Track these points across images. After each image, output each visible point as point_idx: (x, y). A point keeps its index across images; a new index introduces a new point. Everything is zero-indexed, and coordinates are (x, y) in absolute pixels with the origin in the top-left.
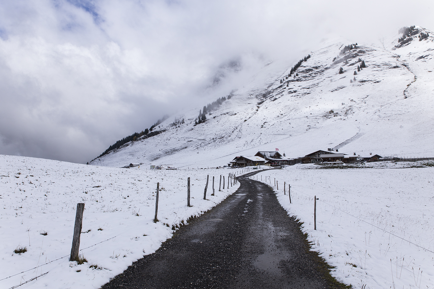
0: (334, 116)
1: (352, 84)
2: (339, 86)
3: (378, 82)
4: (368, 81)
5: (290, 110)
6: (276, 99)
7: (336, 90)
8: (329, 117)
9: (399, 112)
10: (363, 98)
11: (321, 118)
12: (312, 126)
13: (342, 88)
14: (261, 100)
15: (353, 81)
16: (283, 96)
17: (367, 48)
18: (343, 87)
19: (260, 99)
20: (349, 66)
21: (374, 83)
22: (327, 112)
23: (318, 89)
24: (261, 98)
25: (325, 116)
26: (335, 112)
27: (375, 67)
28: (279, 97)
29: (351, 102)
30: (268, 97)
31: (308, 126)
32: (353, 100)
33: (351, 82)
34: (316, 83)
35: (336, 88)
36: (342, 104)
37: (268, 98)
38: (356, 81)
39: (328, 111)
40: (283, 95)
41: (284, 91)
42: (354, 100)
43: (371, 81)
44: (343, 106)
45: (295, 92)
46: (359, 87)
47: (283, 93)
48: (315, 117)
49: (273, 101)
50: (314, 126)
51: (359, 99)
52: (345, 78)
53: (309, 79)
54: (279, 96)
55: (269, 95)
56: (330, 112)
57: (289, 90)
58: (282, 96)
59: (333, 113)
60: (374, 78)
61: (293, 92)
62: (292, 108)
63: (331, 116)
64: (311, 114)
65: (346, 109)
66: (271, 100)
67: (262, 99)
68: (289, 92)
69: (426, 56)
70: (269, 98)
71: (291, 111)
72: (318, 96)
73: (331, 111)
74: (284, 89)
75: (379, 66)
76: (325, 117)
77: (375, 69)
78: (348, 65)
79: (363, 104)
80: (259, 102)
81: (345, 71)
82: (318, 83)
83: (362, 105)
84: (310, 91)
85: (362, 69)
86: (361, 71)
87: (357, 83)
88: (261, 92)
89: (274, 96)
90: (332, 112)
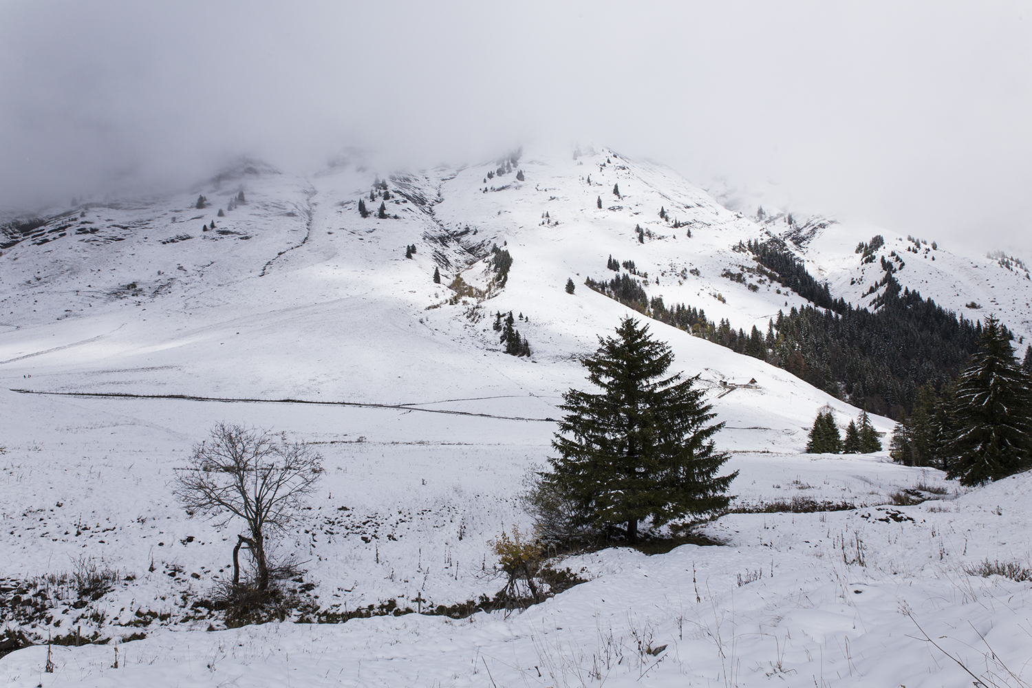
0: (133, 295)
1: (206, 233)
2: (181, 234)
3: (247, 238)
4: (233, 233)
5: (61, 270)
6: (46, 241)
7: (173, 241)
8: (122, 296)
9: (215, 303)
10: (203, 267)
11: (104, 297)
12: (75, 311)
13: (184, 239)
14: (12, 238)
15: (208, 227)
16: (64, 237)
17: (266, 165)
18: (187, 238)
19: (11, 234)
20: (219, 195)
21: (241, 238)
22: (124, 286)
23: (141, 233)
24: (15, 233)
25: (116, 293)
26: (139, 287)
27: (258, 208)
28: (54, 239)
29: (178, 270)
30: (33, 232)
31: (66, 311)
32: (182, 267)
33: (205, 229)
34: (145, 219)
35: (173, 236)
36: (159, 273)
37: (30, 236)
38: (214, 229)
39: (126, 284)
40: (65, 234)
41: (70, 226)
42: (184, 268)
43: (238, 234)
44: (160, 277)
45: (93, 231)
46: (212, 242)
47: (67, 231)
48: (91, 294)
49: (39, 244)
50: (78, 312)
51: (195, 268)
52: (200, 220)
53: (135, 207)
54: (56, 235)
55: (36, 229)
56: (129, 286)
57: (82, 226)
58: (61, 235)
59: (134, 289)
60: (246, 229)
61: (89, 230)
62: (66, 267)
63: (128, 293)
64: (90, 286)
65: (162, 283)
66: (33, 242)
67: (16, 235)
68: (79, 230)
69: (347, 203)
70: (33, 237)
71: (62, 273)
72: (132, 249)
73: (131, 284)
74: (72, 220)
75: (266, 206)
76: (113, 296)
77: (257, 212)
78: (219, 192)
79: (198, 278)
80: (4, 242)
81: (209, 204)
82: (149, 220)
83: (193, 279)
84: (125, 235)
85: (236, 208)
86: (234, 212)
87: (213, 233)
88: (19, 220)
89: (44, 233)
90: (134, 285)
